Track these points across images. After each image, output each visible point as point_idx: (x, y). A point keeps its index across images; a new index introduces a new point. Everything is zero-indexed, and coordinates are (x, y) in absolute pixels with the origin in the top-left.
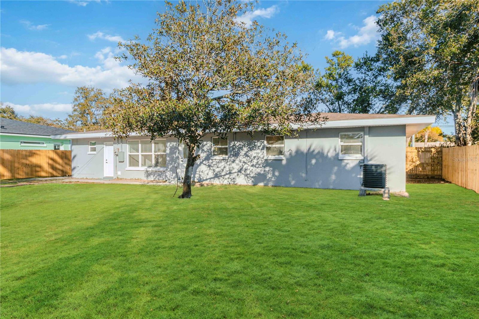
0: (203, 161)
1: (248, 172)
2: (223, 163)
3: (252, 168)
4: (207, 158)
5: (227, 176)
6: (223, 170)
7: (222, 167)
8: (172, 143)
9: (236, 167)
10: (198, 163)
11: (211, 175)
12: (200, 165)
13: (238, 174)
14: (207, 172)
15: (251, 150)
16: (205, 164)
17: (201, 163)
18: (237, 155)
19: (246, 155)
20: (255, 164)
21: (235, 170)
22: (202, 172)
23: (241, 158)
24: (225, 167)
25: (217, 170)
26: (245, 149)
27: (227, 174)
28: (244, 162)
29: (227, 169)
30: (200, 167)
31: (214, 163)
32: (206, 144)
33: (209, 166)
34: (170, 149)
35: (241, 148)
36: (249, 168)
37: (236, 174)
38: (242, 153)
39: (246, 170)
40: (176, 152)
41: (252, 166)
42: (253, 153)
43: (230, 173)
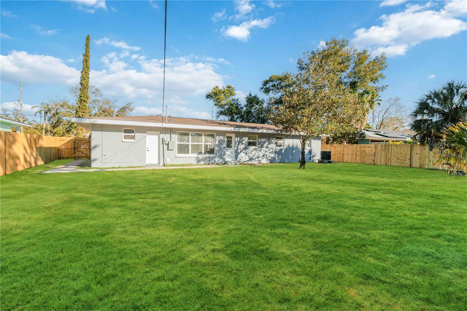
0: (242, 150)
1: (268, 156)
2: (254, 152)
3: (270, 154)
4: (245, 148)
5: (257, 159)
6: (254, 156)
7: (254, 154)
8: (220, 137)
9: (261, 154)
10: (239, 152)
11: (247, 159)
12: (240, 153)
13: (262, 158)
14: (245, 157)
15: (269, 144)
16: (244, 152)
17: (241, 151)
18: (262, 147)
19: (267, 147)
20: (271, 152)
21: (261, 155)
22: (242, 157)
23: (264, 149)
24: (255, 154)
25: (251, 156)
26: (267, 143)
27: (256, 158)
28: (266, 151)
29: (257, 155)
30: (240, 154)
31: (249, 151)
32: (245, 140)
33: (246, 153)
34: (218, 141)
35: (264, 143)
36: (268, 154)
37: (261, 158)
38: (265, 145)
39: (266, 155)
40: (224, 144)
41: (270, 153)
42: (270, 146)
43: (258, 157)
